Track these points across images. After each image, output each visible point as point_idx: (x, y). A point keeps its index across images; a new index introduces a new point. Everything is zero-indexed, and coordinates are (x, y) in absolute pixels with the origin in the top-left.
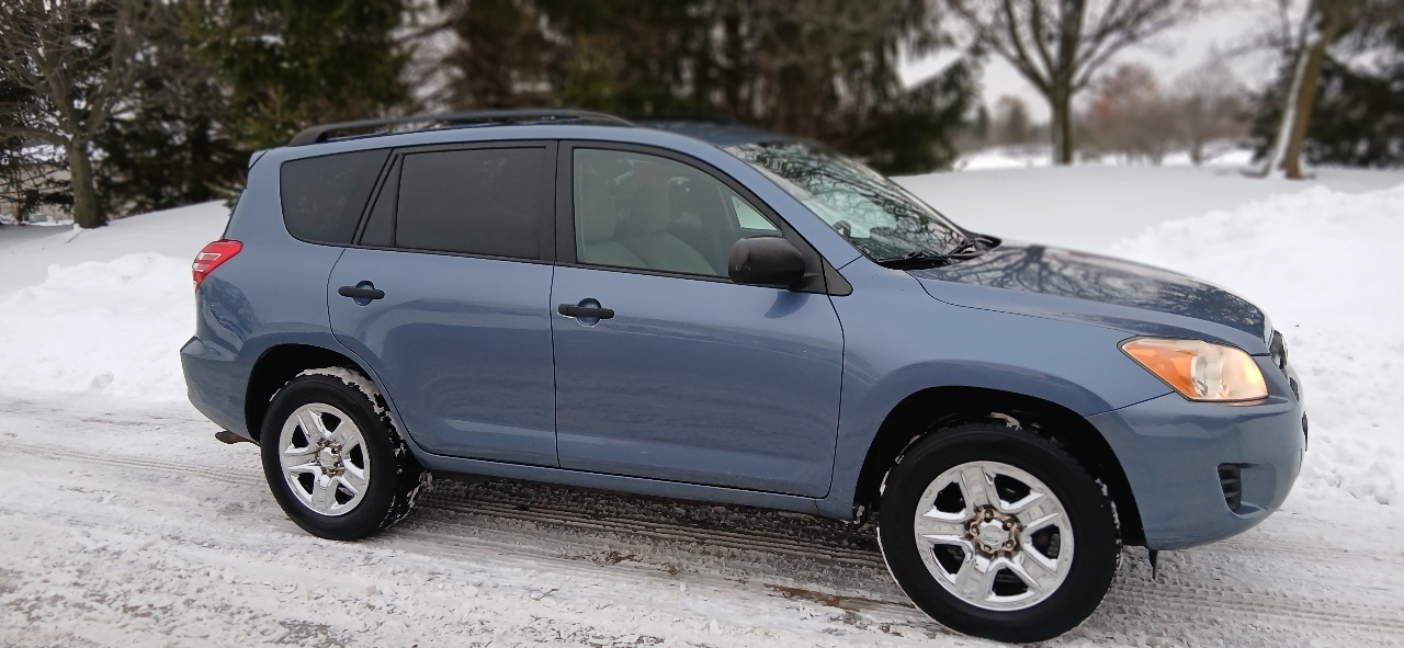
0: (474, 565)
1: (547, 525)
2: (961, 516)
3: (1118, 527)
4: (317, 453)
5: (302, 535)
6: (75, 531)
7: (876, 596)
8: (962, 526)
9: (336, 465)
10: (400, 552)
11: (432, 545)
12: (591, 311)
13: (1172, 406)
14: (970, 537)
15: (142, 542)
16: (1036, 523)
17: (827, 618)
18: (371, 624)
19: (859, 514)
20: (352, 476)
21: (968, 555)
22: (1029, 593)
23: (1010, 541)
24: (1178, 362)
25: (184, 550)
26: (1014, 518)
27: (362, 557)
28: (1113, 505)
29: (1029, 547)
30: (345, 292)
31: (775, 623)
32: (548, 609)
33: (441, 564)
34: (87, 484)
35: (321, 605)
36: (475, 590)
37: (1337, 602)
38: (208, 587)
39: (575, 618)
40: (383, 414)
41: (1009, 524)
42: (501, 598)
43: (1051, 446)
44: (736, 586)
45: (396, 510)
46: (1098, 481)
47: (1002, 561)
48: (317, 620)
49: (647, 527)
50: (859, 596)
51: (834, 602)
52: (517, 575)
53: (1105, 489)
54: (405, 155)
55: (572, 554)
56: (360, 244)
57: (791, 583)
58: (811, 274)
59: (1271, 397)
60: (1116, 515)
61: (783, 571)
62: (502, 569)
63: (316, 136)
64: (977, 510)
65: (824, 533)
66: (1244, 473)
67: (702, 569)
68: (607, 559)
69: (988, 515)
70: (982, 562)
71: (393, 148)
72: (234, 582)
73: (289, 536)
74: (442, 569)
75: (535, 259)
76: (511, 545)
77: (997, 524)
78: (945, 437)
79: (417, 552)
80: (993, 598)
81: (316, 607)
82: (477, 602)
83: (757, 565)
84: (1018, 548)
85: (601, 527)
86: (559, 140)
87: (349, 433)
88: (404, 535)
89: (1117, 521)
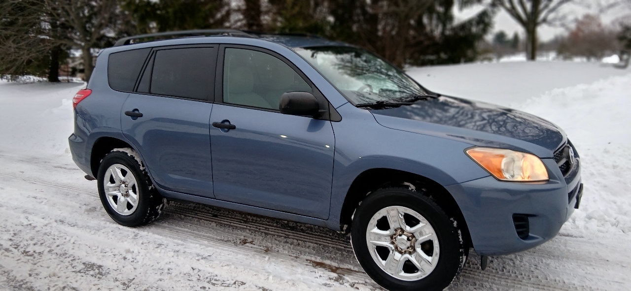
0: (180, 242)
1: (221, 225)
2: (388, 232)
3: (461, 243)
4: (119, 186)
6: (23, 216)
7: (356, 269)
8: (389, 237)
9: (126, 192)
10: (150, 234)
11: (166, 231)
12: (225, 125)
13: (490, 182)
14: (393, 243)
15: (46, 222)
16: (422, 239)
17: (327, 278)
18: (120, 267)
19: (345, 228)
20: (132, 198)
21: (391, 252)
22: (419, 273)
23: (411, 246)
24: (495, 161)
25: (62, 227)
26: (412, 235)
27: (133, 235)
28: (459, 232)
29: (419, 250)
30: (128, 114)
31: (302, 279)
32: (202, 265)
33: (166, 240)
34: (39, 195)
35: (103, 256)
36: (172, 254)
38: (62, 244)
39: (211, 270)
40: (144, 170)
41: (410, 238)
42: (182, 259)
43: (429, 200)
44: (292, 259)
45: (151, 214)
46: (452, 219)
47: (407, 256)
48: (99, 263)
49: (266, 228)
50: (348, 267)
51: (334, 270)
52: (196, 248)
53: (455, 224)
54: (157, 51)
55: (226, 239)
56: (136, 92)
57: (319, 260)
58: (322, 111)
59: (551, 180)
60: (460, 237)
61: (318, 253)
62: (191, 245)
63: (124, 42)
64: (396, 230)
66: (530, 219)
67: (281, 249)
68: (240, 243)
69: (400, 233)
70: (398, 256)
71: (153, 47)
72: (74, 243)
73: (108, 223)
74: (165, 242)
75: (205, 100)
76: (201, 233)
77: (405, 237)
78: (381, 193)
79: (158, 234)
80: (403, 274)
81: (101, 257)
82: (172, 259)
83: (307, 250)
84: (414, 250)
85: (245, 227)
86: (219, 44)
87: (131, 179)
88: (157, 226)
89: (461, 240)
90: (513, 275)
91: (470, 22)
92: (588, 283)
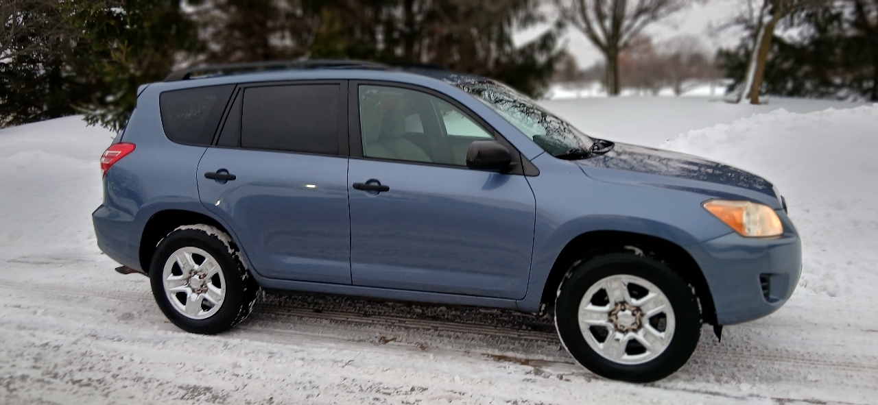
0: (296, 347)
1: (332, 321)
2: (607, 308)
3: (701, 312)
4: (188, 279)
5: (179, 332)
6: (23, 333)
7: (550, 359)
8: (607, 314)
9: (202, 286)
10: (246, 341)
11: (266, 336)
12: (374, 187)
13: (733, 240)
14: (611, 321)
15: (73, 339)
16: (651, 312)
17: (523, 372)
18: (240, 385)
19: (543, 308)
20: (213, 293)
21: (611, 332)
22: (647, 353)
23: (635, 323)
24: (736, 214)
25: (101, 343)
26: (638, 309)
27: (222, 344)
28: (698, 300)
29: (647, 326)
30: (209, 176)
31: (493, 376)
32: (351, 372)
33: (275, 347)
34: (23, 303)
35: (204, 375)
36: (301, 362)
37: (817, 354)
38: (125, 366)
39: (369, 377)
40: (234, 253)
41: (635, 312)
42: (320, 367)
43: (661, 265)
44: (463, 355)
45: (242, 314)
46: (689, 285)
47: (631, 335)
48: (203, 384)
49: (400, 321)
50: (539, 358)
51: (526, 362)
52: (325, 352)
53: (693, 290)
54: (245, 88)
55: (357, 339)
56: (217, 145)
57: (497, 352)
58: (515, 163)
59: (785, 234)
60: (700, 306)
61: (490, 345)
62: (315, 349)
63: (182, 77)
64: (616, 304)
65: (510, 322)
66: (772, 279)
67: (440, 345)
68: (379, 341)
69: (623, 307)
70: (619, 335)
71: (237, 84)
72: (141, 363)
73: (170, 332)
74: (275, 350)
75: (336, 154)
76: (317, 334)
77: (628, 312)
78: (598, 261)
79: (257, 340)
80: (626, 357)
81: (200, 376)
82: (304, 369)
83: (473, 342)
84: (640, 326)
85: (370, 322)
86: (349, 80)
87: (212, 266)
88: (245, 330)
89: (700, 308)
90: (729, 348)
91: (531, 46)
92: (810, 349)
